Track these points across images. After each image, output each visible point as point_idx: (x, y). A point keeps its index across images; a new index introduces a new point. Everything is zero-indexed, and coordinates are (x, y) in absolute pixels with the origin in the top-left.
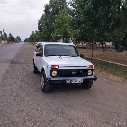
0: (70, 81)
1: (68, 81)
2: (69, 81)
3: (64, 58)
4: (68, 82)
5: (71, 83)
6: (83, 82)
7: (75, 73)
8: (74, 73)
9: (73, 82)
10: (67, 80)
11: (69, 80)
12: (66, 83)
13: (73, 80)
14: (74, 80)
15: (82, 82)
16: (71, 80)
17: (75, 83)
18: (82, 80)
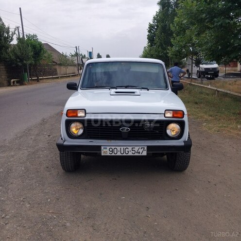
0: (111, 150)
1: (105, 150)
2: (108, 150)
3: (116, 92)
4: (106, 152)
5: (113, 154)
6: (147, 153)
7: (128, 130)
8: (126, 129)
9: (119, 154)
10: (102, 148)
11: (108, 148)
12: (101, 153)
13: (119, 148)
14: (122, 148)
15: (145, 153)
16: (113, 148)
17: (125, 154)
18: (146, 149)
